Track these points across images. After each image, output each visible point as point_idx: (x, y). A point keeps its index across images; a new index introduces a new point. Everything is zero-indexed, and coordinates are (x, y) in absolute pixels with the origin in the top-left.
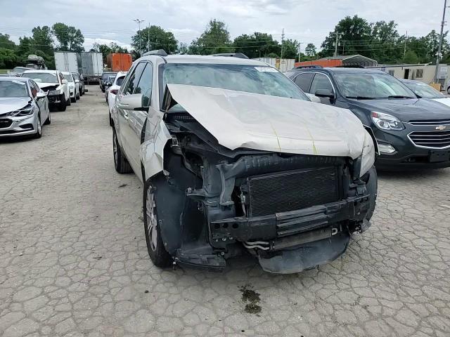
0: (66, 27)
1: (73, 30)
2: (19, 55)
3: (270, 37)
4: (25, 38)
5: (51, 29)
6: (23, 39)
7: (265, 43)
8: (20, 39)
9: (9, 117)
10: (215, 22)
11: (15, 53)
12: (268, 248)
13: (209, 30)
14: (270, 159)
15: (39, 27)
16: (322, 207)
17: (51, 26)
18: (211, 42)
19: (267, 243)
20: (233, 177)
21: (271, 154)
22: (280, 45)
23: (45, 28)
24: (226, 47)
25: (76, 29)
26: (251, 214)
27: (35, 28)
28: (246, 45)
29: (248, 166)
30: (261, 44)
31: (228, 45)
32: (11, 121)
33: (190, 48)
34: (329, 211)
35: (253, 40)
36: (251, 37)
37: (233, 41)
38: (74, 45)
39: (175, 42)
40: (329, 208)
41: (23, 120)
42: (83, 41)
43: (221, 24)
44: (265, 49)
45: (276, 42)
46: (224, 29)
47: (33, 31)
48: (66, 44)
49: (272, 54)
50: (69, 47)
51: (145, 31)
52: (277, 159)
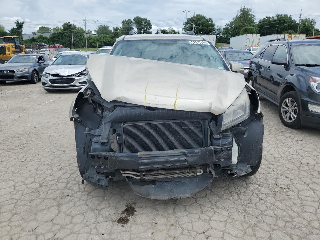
0: (142, 19)
1: (145, 20)
2: (113, 39)
3: (290, 17)
4: (117, 28)
5: (133, 21)
6: (115, 28)
7: (284, 23)
8: (114, 28)
9: (74, 77)
10: (244, 9)
11: (110, 38)
12: (140, 178)
13: (239, 15)
14: (137, 111)
15: (126, 20)
16: (183, 151)
17: (132, 19)
18: (240, 24)
19: (138, 174)
20: (109, 122)
21: (139, 107)
22: (298, 24)
23: (130, 20)
24: (251, 27)
25: (148, 20)
26: (124, 151)
27: (124, 21)
28: (268, 25)
29: (119, 115)
30: (281, 23)
31: (253, 26)
32: (74, 80)
33: (224, 29)
34: (189, 155)
35: (275, 20)
36: (273, 18)
37: (258, 23)
38: (146, 30)
39: (213, 26)
40: (189, 153)
41: (81, 79)
42: (151, 28)
43: (249, 10)
44: (285, 27)
45: (295, 21)
46: (251, 13)
47: (122, 23)
48: (141, 30)
49: (290, 31)
50: (143, 32)
51: (192, 19)
52: (143, 111)
